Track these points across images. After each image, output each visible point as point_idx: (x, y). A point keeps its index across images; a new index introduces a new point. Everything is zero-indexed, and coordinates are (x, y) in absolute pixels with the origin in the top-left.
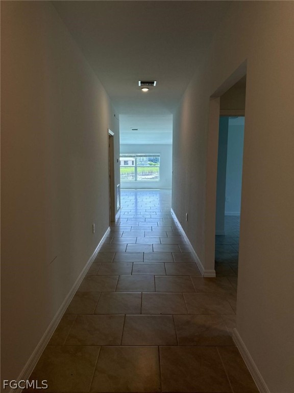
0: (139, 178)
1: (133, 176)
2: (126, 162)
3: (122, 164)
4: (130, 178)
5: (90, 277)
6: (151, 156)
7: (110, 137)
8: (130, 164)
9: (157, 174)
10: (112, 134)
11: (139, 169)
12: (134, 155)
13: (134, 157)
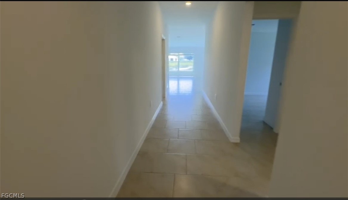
0: (181, 69)
1: (176, 68)
2: (172, 59)
3: (170, 60)
4: (175, 69)
5: (148, 140)
6: (188, 55)
7: (163, 40)
8: (174, 60)
9: (191, 67)
10: (164, 38)
11: (180, 64)
12: (177, 54)
13: (178, 55)
